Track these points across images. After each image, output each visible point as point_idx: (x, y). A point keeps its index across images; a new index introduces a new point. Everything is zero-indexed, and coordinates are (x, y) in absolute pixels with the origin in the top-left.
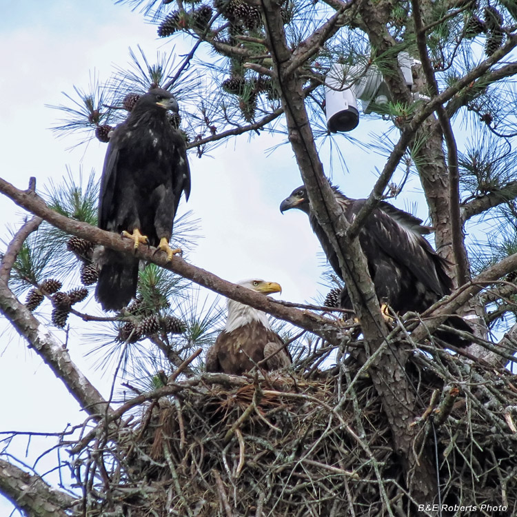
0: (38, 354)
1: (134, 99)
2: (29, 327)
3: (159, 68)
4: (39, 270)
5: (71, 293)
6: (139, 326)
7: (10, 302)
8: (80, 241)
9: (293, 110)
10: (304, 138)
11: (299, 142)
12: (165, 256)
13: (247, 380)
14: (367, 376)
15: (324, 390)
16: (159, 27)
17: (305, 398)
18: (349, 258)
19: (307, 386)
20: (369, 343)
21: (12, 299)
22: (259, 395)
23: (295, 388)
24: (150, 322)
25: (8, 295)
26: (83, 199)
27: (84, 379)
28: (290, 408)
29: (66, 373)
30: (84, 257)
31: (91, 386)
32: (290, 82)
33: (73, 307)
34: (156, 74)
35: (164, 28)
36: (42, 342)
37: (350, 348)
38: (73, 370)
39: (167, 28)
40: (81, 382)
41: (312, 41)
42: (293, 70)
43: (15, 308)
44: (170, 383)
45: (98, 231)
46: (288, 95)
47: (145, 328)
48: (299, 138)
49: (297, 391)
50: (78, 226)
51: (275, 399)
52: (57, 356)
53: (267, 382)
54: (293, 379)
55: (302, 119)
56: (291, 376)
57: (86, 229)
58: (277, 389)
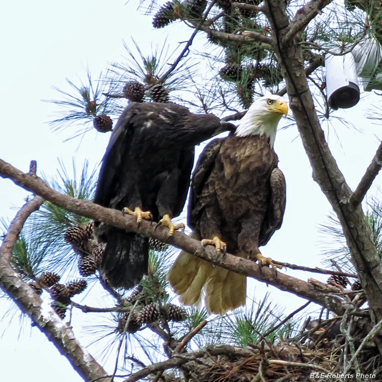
0: (42, 331)
1: (133, 87)
2: (32, 305)
3: (153, 58)
4: (36, 265)
5: (70, 285)
6: (139, 314)
7: (13, 280)
8: (77, 233)
9: (293, 77)
10: (305, 105)
11: (300, 109)
12: (167, 231)
13: (252, 351)
14: (373, 345)
15: (330, 360)
16: (154, 19)
17: (311, 368)
18: (352, 226)
19: (313, 356)
20: (374, 312)
21: (15, 277)
22: (266, 366)
23: (301, 358)
24: (151, 310)
25: (11, 273)
26: (79, 192)
27: (88, 356)
28: (296, 378)
29: (70, 350)
30: (82, 250)
31: (96, 363)
32: (289, 49)
33: (72, 299)
34: (151, 65)
35: (159, 19)
36: (46, 320)
37: (355, 317)
38: (78, 347)
39: (162, 19)
40: (86, 359)
41: (310, 7)
42: (293, 35)
43: (18, 286)
44: (175, 355)
45: (98, 208)
46: (287, 61)
47: (145, 316)
48: (300, 105)
49: (303, 361)
50: (78, 204)
51: (281, 369)
52: (61, 333)
53: (272, 352)
54: (299, 348)
55: (302, 86)
56: (297, 346)
57: (86, 207)
58: (282, 358)
